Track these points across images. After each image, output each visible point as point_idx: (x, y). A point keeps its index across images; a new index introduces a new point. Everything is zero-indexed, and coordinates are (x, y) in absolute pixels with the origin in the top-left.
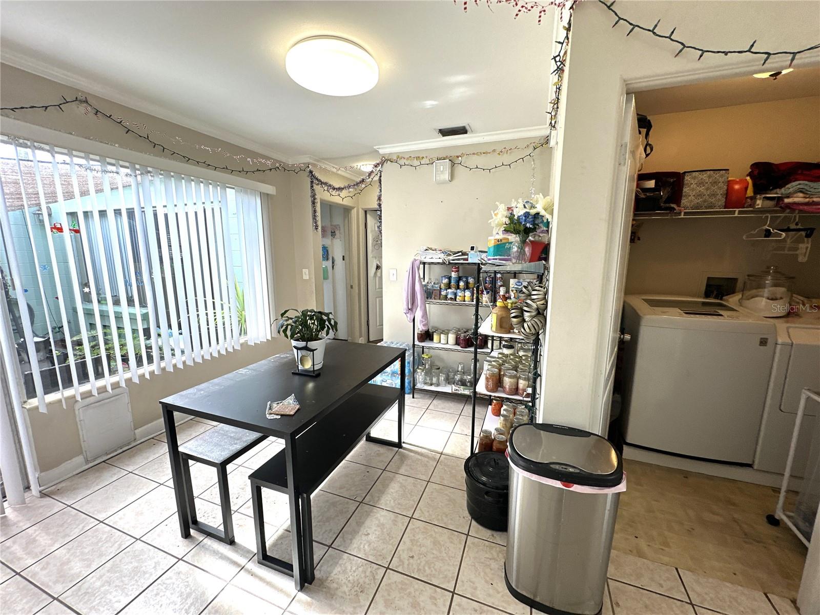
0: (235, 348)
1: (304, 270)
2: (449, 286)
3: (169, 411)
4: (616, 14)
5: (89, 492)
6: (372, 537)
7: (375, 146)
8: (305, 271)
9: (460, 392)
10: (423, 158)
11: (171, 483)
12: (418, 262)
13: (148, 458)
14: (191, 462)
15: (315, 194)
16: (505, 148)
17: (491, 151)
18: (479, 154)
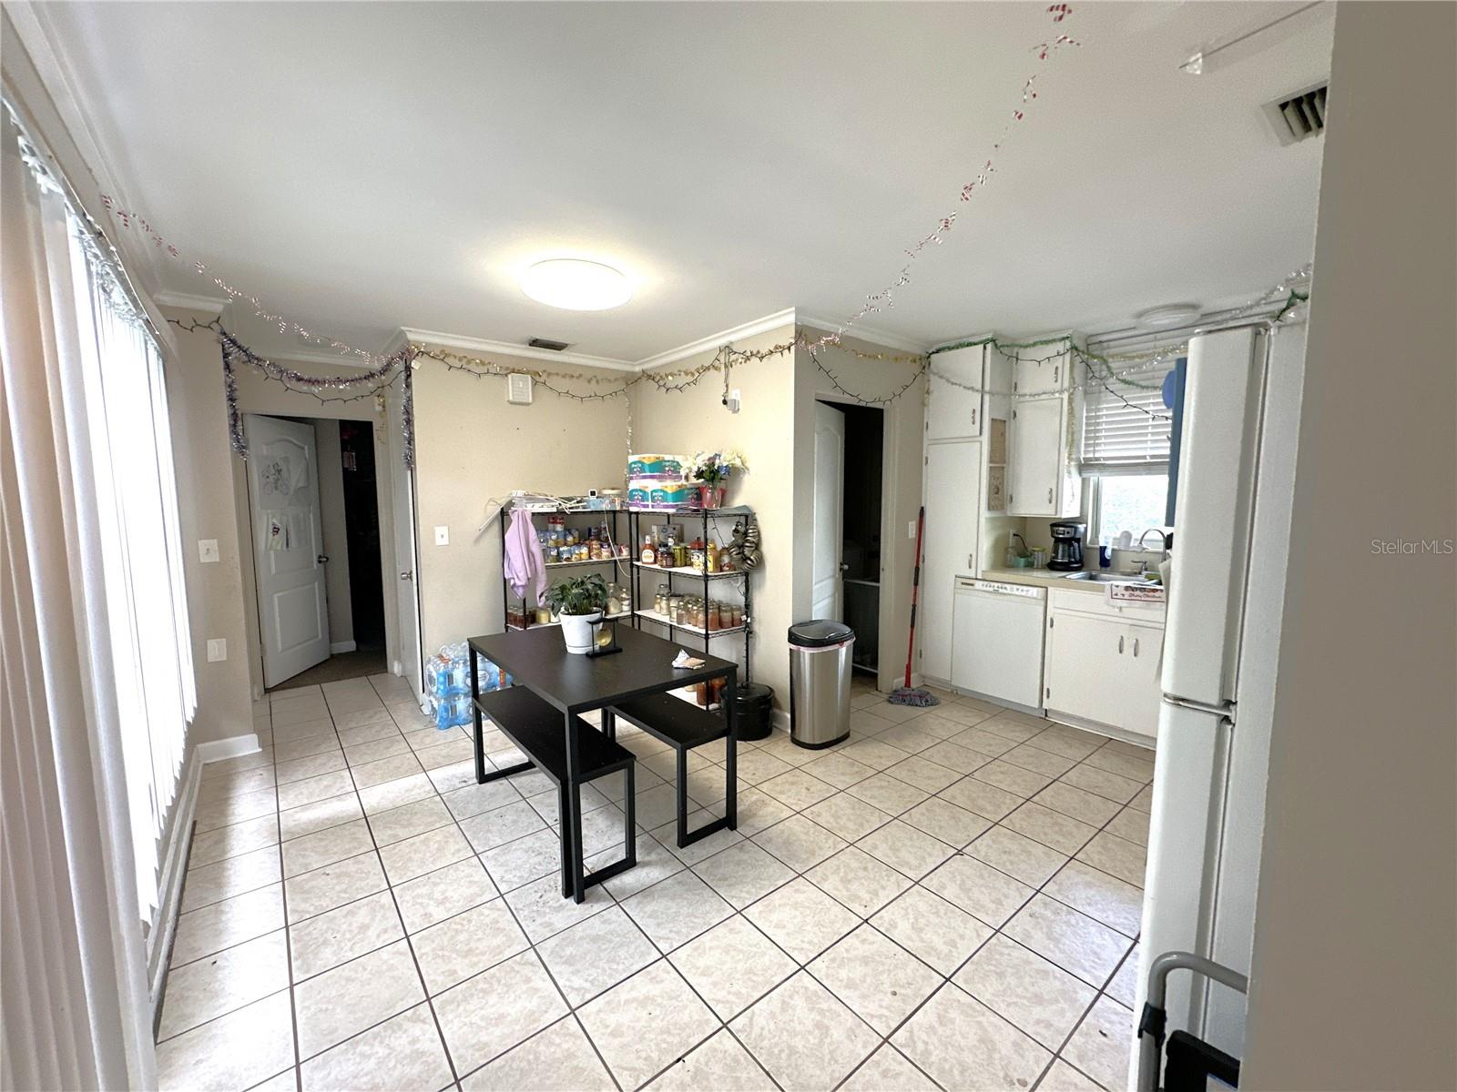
1: (203, 542)
8: (208, 543)
10: (488, 363)
16: (595, 377)
17: (577, 374)
18: (564, 376)
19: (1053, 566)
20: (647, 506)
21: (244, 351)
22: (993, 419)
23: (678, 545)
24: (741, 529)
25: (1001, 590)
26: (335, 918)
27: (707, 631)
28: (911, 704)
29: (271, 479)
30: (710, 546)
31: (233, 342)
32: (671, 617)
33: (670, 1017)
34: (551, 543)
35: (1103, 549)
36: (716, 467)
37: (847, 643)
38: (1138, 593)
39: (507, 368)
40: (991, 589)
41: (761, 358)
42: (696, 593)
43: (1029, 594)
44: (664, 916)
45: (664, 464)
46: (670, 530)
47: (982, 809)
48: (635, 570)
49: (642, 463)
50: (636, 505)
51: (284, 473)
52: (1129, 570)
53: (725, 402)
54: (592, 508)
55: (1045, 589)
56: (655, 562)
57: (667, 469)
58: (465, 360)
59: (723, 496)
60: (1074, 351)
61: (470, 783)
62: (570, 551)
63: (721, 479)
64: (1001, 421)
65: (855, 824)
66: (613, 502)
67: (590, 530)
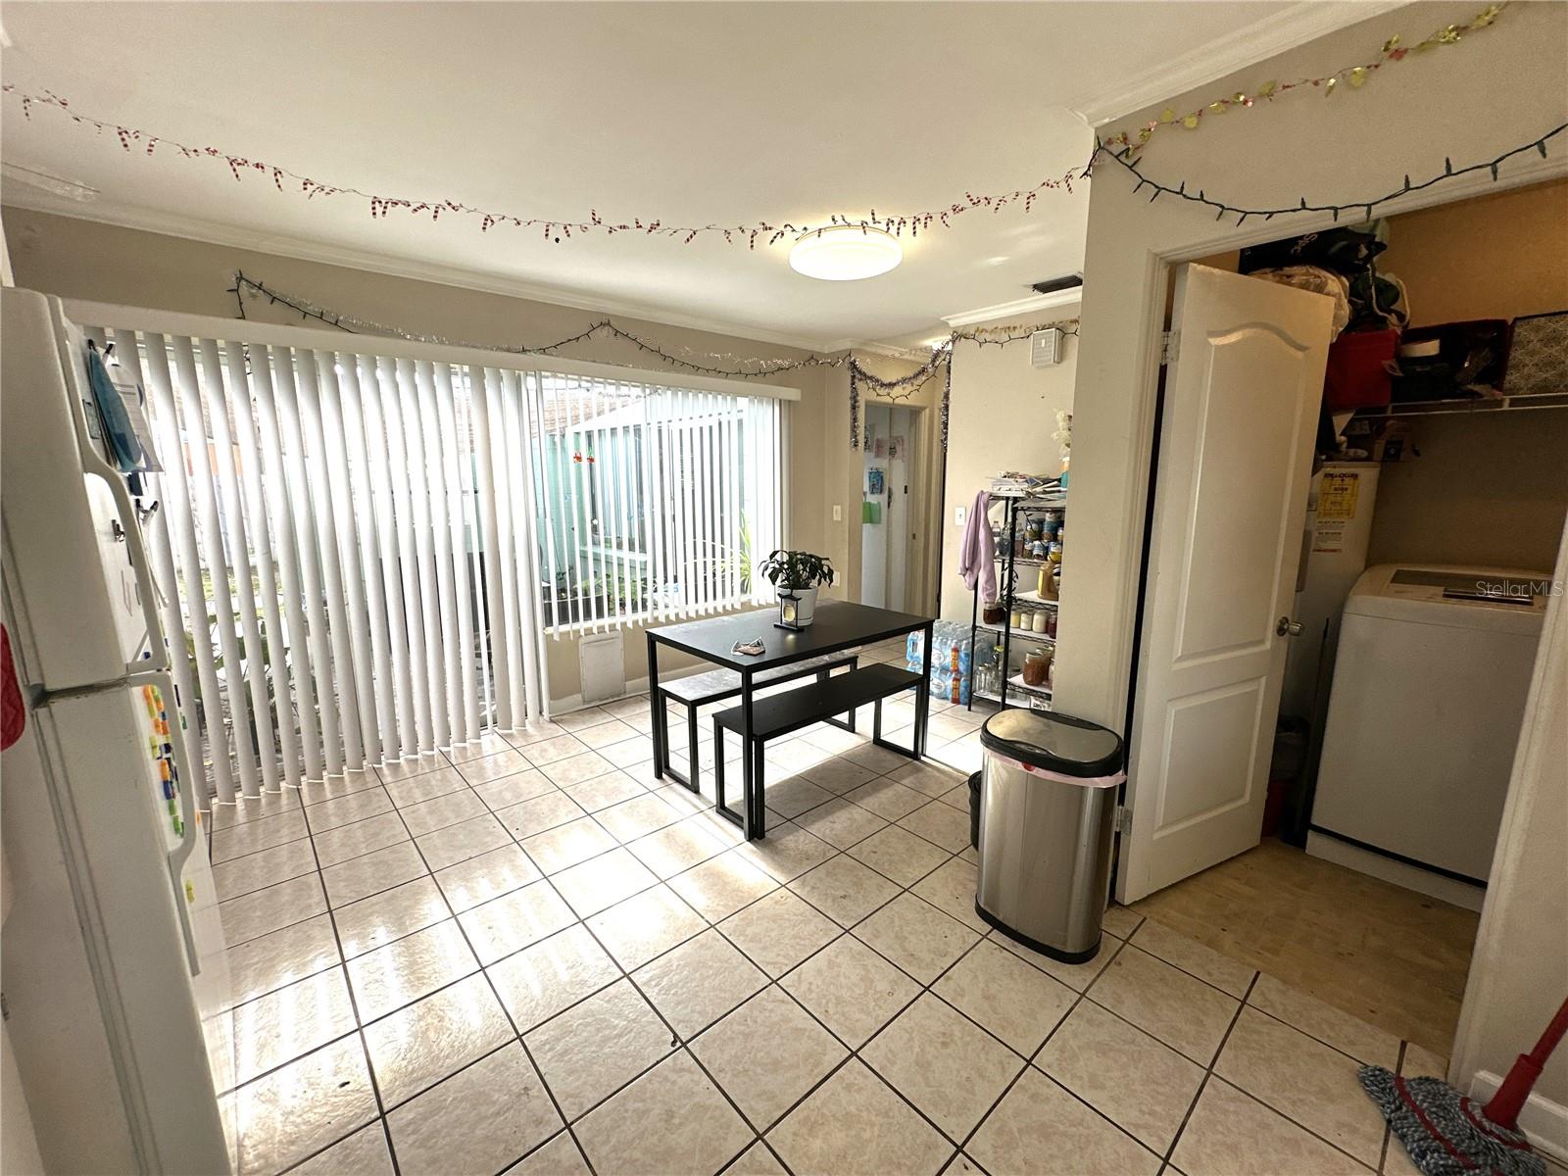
0: (735, 606)
1: (835, 507)
2: (1038, 535)
3: (653, 640)
4: (1140, 176)
5: (585, 727)
6: (837, 826)
7: (942, 316)
8: (837, 508)
9: (1043, 709)
10: (1015, 328)
11: (651, 736)
12: (986, 497)
13: (634, 711)
14: (669, 701)
15: (857, 395)
31: (855, 367)
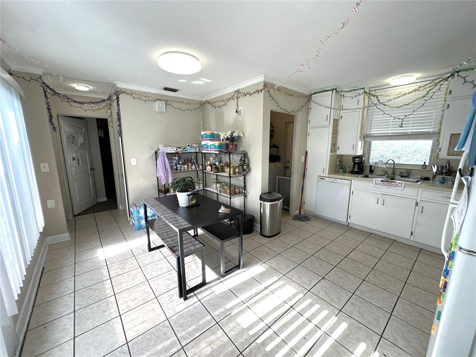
10: (149, 97)
16: (189, 102)
17: (182, 102)
18: (177, 102)
19: (353, 172)
20: (208, 151)
21: (52, 90)
22: (334, 119)
23: (220, 165)
24: (243, 159)
25: (334, 181)
26: (93, 308)
27: (230, 196)
28: (301, 220)
29: (71, 140)
30: (231, 165)
31: (48, 87)
32: (217, 190)
33: (220, 350)
34: (174, 164)
35: (371, 166)
36: (234, 136)
37: (281, 201)
38: (386, 183)
39: (156, 99)
40: (331, 181)
41: (250, 95)
42: (226, 182)
43: (345, 182)
44: (217, 305)
45: (214, 135)
46: (217, 159)
47: (330, 261)
48: (204, 173)
49: (207, 135)
50: (205, 150)
51: (76, 138)
52: (380, 174)
53: (237, 112)
54: (189, 151)
55: (350, 181)
56: (211, 171)
57: (215, 137)
58: (140, 95)
59: (236, 146)
60: (365, 93)
61: (146, 251)
62: (181, 167)
63: (235, 141)
64: (337, 120)
65: (285, 267)
66: (196, 149)
67: (188, 159)
